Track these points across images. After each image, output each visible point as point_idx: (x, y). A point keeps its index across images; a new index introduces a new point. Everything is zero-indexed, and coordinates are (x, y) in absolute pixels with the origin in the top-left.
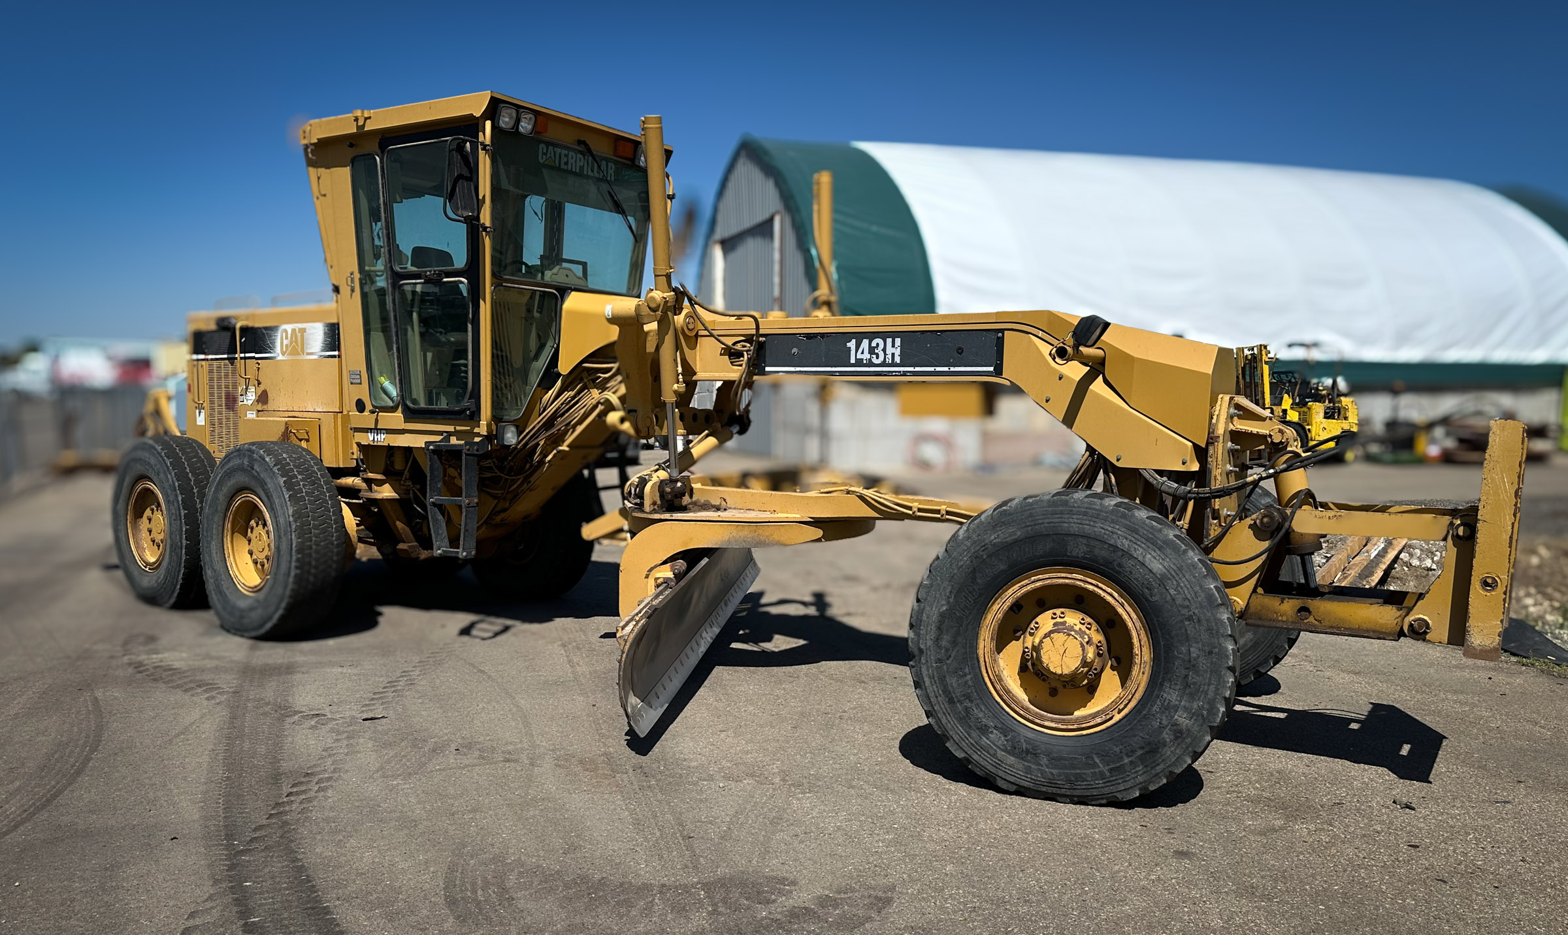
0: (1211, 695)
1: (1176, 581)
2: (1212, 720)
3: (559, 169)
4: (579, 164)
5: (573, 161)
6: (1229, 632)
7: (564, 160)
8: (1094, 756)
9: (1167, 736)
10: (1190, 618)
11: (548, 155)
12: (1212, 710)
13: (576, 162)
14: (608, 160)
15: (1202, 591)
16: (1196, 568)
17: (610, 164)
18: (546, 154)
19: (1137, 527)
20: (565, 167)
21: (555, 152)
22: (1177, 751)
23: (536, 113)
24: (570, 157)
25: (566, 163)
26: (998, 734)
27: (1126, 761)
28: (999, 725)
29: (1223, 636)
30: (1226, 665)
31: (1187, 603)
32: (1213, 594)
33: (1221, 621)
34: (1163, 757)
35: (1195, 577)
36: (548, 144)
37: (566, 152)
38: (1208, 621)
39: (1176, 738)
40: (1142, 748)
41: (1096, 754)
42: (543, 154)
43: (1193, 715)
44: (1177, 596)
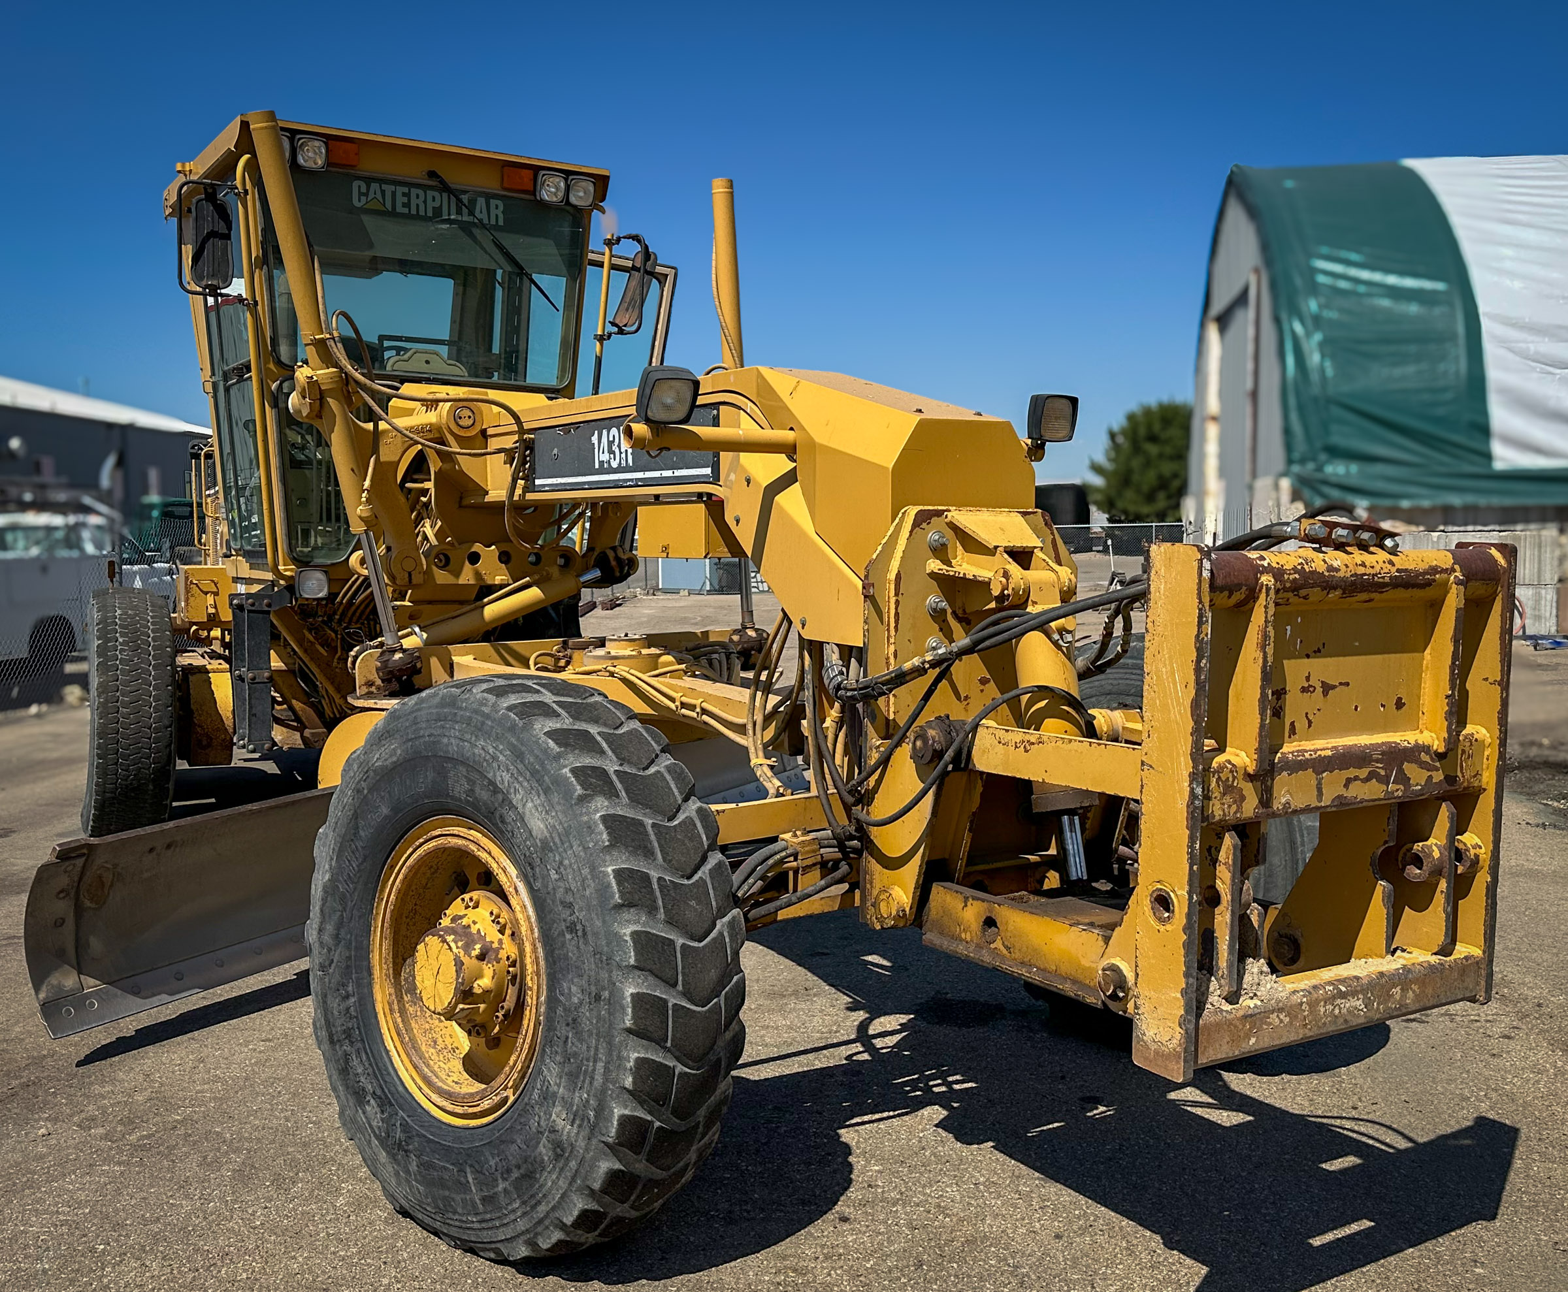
0: (599, 1079)
1: (560, 854)
2: (604, 1131)
3: (393, 214)
4: (430, 204)
5: (420, 201)
6: (632, 961)
7: (401, 199)
8: (468, 1170)
9: (544, 1150)
10: (572, 928)
11: (371, 196)
12: (602, 1110)
13: (425, 202)
14: (488, 197)
15: (593, 878)
16: (592, 832)
17: (493, 202)
18: (366, 195)
19: (523, 749)
20: (406, 210)
21: (383, 192)
22: (560, 1183)
23: (328, 139)
24: (413, 196)
25: (407, 205)
26: (375, 1106)
27: (501, 1186)
28: (379, 1092)
29: (619, 967)
30: (622, 1026)
31: (569, 899)
32: (609, 885)
33: (619, 938)
34: (544, 1191)
35: (585, 849)
36: (369, 180)
37: (406, 190)
38: (596, 934)
39: (558, 1157)
40: (518, 1167)
41: (471, 1166)
42: (361, 194)
43: (576, 1117)
44: (559, 884)
